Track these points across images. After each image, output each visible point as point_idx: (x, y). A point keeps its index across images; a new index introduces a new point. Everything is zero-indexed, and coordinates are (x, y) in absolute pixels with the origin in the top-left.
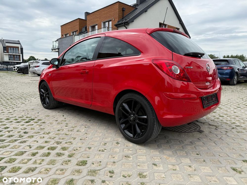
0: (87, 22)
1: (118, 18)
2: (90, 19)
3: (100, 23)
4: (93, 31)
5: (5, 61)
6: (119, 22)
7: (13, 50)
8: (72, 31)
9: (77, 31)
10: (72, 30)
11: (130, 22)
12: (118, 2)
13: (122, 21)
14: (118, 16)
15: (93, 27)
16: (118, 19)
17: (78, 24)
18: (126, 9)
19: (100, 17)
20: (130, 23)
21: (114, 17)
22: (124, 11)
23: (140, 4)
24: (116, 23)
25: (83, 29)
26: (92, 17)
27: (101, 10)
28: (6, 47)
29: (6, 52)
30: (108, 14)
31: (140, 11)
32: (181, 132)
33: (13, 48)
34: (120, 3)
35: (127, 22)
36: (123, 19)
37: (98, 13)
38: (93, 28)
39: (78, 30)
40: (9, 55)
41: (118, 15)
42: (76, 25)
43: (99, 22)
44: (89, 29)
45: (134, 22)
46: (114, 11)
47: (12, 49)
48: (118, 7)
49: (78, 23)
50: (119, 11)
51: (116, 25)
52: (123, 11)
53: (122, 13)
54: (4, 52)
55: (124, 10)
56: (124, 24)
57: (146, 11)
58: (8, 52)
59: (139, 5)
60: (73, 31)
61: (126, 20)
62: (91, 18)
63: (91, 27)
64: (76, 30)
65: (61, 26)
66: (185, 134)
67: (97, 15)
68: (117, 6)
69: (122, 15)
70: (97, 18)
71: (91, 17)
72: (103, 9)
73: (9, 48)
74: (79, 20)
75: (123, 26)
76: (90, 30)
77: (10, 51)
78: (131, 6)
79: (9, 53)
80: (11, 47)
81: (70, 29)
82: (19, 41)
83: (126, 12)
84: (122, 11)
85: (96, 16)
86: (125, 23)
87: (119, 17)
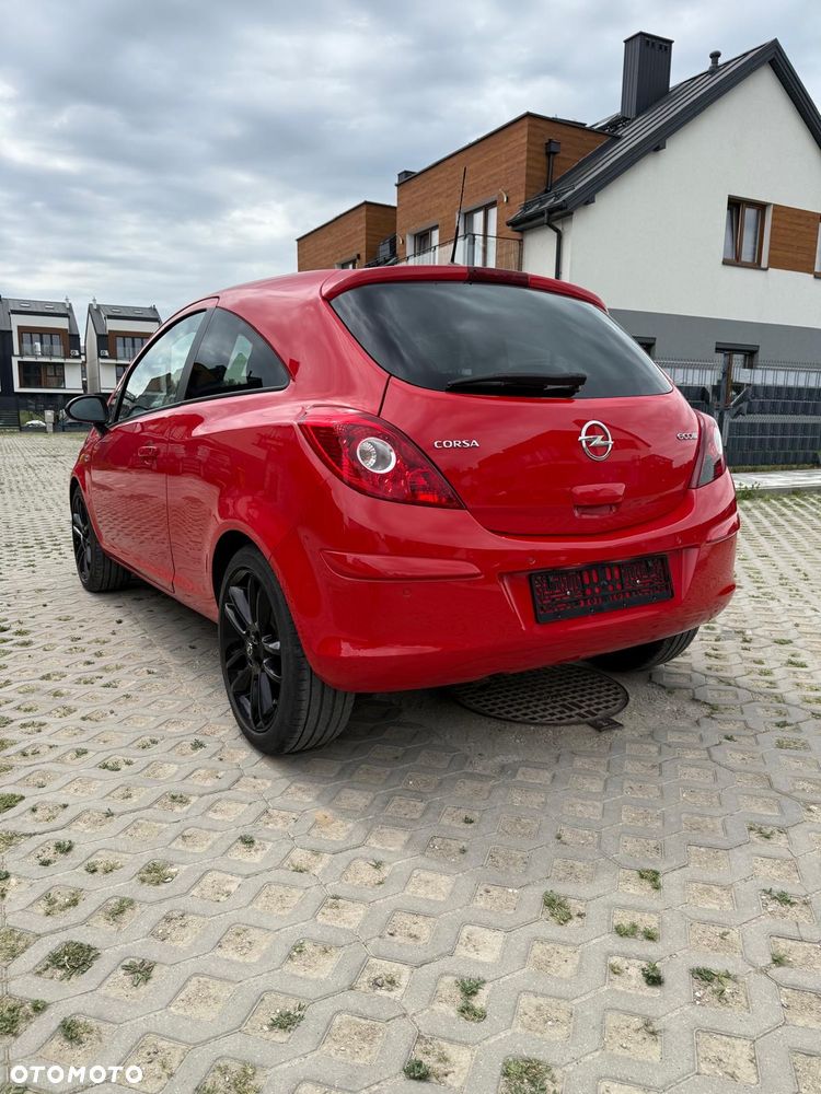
0: (399, 217)
1: (526, 192)
2: (409, 202)
3: (448, 216)
4: (424, 252)
5: (103, 391)
6: (526, 207)
7: (133, 346)
8: (338, 261)
9: (359, 256)
10: (339, 255)
11: (577, 201)
12: (529, 115)
13: (542, 203)
14: (524, 179)
15: (421, 237)
16: (523, 196)
17: (361, 230)
18: (563, 145)
19: (450, 192)
20: (576, 207)
21: (508, 188)
22: (555, 153)
23: (638, 115)
24: (516, 212)
25: (381, 248)
26: (418, 194)
27: (455, 159)
28: (106, 336)
29: (107, 354)
30: (482, 177)
31: (628, 149)
32: (512, 721)
33: (133, 338)
34: (536, 122)
35: (559, 208)
36: (546, 191)
37: (442, 175)
38: (422, 240)
39: (363, 255)
40: (118, 365)
41: (527, 175)
42: (355, 233)
43: (445, 214)
44: (405, 247)
45: (593, 202)
46: (507, 161)
47: (128, 341)
48: (525, 140)
49: (360, 226)
50: (528, 159)
51: (513, 224)
52: (550, 154)
53: (545, 168)
54: (99, 356)
55: (553, 148)
56: (549, 218)
57: (657, 149)
58: (113, 356)
59: (634, 119)
60: (343, 260)
61: (557, 196)
62: (414, 196)
63: (415, 236)
64: (354, 255)
65: (298, 240)
66: (524, 729)
67: (435, 185)
68: (521, 137)
69: (545, 176)
70: (438, 195)
71: (414, 192)
72: (463, 155)
73: (119, 341)
74: (367, 210)
75: (540, 225)
76: (410, 250)
77: (120, 349)
78: (594, 131)
79: (116, 359)
80: (124, 335)
81: (331, 252)
82: (155, 310)
83: (563, 158)
84: (543, 159)
85: (435, 189)
86: (551, 211)
87: (530, 187)
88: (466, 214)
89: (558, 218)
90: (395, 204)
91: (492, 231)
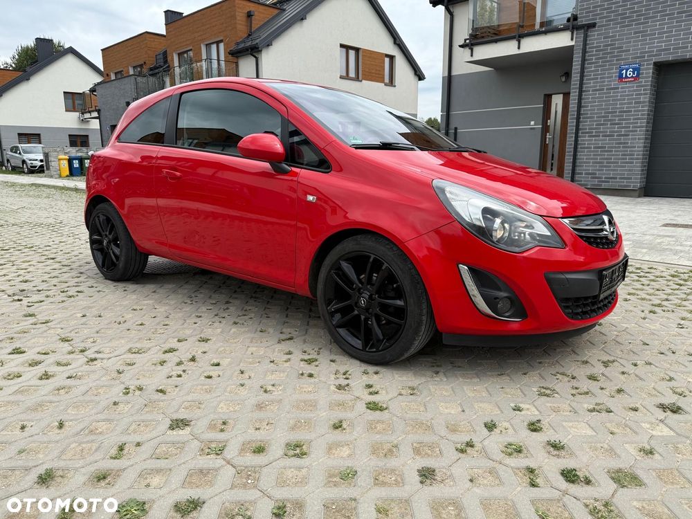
88: (207, 45)
89: (255, 52)
90: (165, 34)
91: (222, 57)
